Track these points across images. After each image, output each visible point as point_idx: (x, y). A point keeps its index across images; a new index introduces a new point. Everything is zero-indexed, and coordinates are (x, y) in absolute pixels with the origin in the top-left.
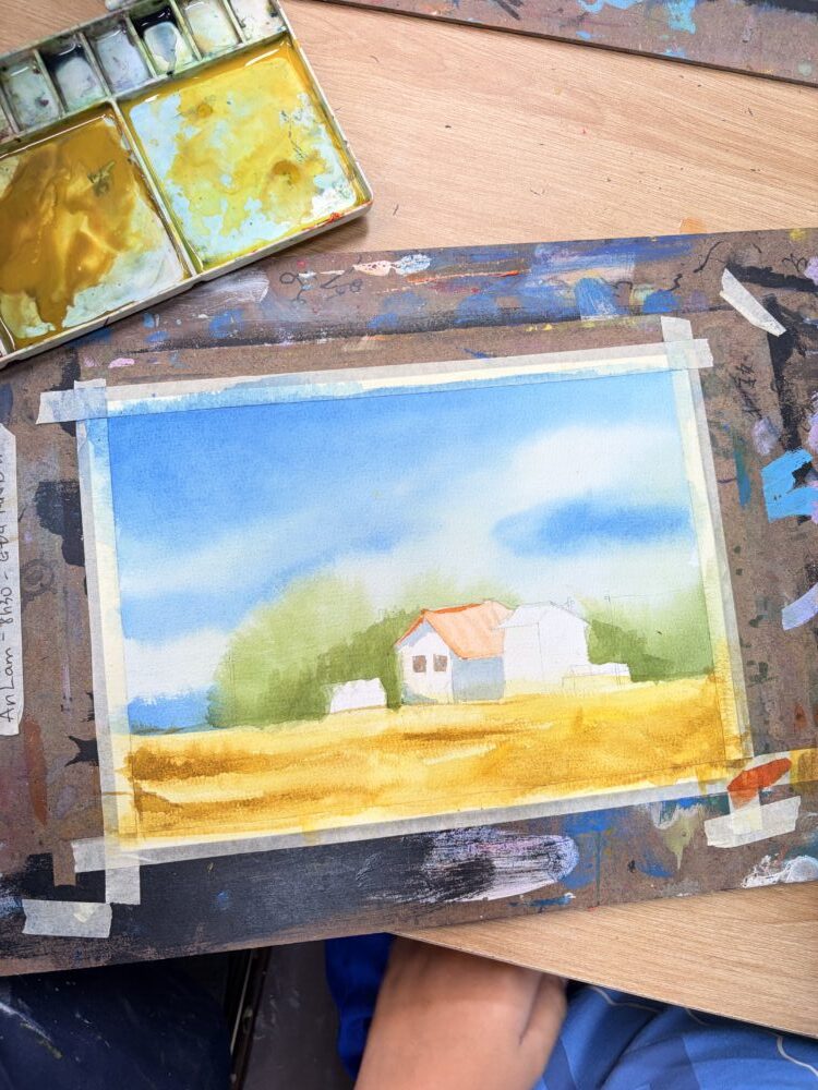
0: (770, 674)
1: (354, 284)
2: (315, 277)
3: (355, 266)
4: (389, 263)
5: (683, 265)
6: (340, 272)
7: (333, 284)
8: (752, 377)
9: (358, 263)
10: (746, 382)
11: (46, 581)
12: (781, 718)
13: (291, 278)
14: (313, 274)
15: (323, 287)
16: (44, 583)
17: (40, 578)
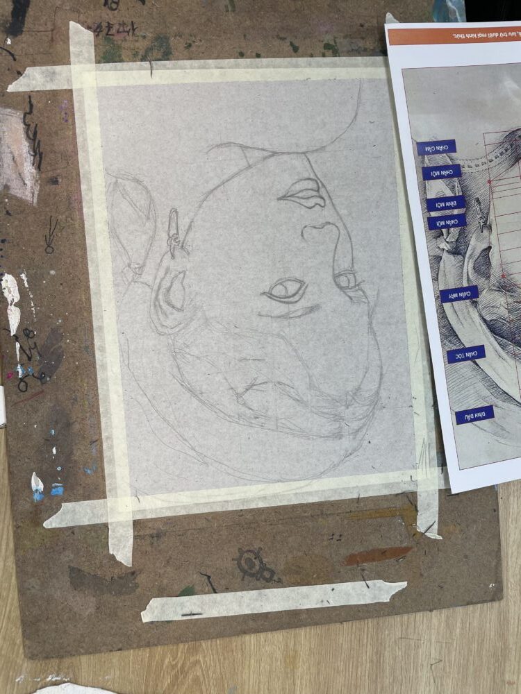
0: (332, 43)
1: (27, 336)
2: (22, 365)
3: (12, 334)
4: (9, 307)
5: (9, 70)
6: (18, 345)
7: (28, 352)
8: (104, 25)
9: (10, 331)
10: (109, 30)
11: (252, 556)
12: (363, 38)
13: (22, 384)
14: (19, 366)
15: (30, 359)
16: (254, 557)
17: (250, 559)
